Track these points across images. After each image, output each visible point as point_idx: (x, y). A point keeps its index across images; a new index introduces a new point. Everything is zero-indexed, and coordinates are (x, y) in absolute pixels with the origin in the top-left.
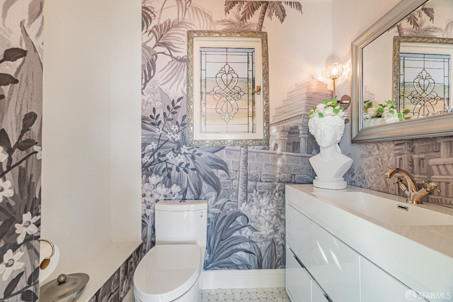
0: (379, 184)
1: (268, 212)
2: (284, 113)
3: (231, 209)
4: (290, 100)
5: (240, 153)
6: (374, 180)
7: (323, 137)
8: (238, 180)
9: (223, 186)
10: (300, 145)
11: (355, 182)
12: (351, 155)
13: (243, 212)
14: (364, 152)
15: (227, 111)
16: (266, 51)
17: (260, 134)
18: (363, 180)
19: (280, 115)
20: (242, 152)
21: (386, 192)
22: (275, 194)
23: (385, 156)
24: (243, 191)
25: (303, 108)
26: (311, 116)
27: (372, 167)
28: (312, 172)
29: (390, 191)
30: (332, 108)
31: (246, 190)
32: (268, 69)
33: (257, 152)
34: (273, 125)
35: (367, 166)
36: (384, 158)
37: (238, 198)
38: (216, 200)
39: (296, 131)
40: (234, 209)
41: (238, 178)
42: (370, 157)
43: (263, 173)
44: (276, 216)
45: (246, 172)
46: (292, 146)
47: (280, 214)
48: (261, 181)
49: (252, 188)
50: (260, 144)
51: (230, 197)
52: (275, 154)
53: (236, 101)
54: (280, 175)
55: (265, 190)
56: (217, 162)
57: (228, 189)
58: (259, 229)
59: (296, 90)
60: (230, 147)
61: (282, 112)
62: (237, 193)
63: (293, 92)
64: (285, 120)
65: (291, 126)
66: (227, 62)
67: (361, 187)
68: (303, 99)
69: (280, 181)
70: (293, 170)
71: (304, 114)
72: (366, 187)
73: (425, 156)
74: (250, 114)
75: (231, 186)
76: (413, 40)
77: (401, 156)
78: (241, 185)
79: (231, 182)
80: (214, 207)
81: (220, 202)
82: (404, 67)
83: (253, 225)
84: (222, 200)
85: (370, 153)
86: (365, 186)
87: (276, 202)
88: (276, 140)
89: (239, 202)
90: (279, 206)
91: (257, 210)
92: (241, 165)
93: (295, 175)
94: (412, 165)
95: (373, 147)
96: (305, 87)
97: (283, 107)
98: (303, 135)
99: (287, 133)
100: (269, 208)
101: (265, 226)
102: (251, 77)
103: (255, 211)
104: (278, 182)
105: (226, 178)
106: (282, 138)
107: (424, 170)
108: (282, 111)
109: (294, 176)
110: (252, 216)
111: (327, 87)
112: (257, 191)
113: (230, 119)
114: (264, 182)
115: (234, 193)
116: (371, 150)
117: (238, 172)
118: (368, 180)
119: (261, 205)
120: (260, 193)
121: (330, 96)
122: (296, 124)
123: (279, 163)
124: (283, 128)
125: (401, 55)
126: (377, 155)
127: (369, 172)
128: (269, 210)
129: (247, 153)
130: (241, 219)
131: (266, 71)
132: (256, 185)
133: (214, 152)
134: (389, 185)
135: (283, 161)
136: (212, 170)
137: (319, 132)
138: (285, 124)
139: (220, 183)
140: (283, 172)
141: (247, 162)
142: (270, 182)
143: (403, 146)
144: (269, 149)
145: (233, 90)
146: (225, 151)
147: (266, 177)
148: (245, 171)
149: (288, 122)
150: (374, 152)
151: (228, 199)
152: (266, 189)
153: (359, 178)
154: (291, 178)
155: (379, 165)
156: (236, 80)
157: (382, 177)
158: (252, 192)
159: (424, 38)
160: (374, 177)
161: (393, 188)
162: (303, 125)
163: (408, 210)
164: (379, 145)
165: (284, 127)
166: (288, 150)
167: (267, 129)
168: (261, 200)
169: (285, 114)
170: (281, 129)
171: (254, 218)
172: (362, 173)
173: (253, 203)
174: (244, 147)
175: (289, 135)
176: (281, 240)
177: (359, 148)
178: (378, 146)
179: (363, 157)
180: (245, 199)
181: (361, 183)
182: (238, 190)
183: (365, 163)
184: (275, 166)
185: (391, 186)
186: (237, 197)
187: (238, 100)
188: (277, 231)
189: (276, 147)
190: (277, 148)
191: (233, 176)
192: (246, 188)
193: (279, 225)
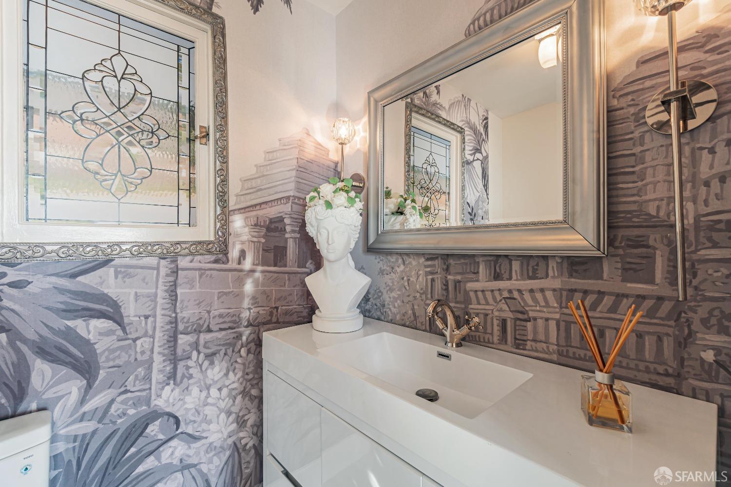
0: (404, 315)
1: (225, 391)
2: (259, 190)
3: (131, 412)
4: (268, 167)
5: (158, 274)
6: (397, 310)
7: (332, 244)
8: (153, 337)
9: (108, 359)
10: (286, 252)
11: (369, 311)
12: (364, 269)
13: (165, 409)
14: (384, 267)
15: (119, 171)
16: (222, 56)
17: (206, 231)
18: (381, 308)
19: (250, 193)
20: (163, 271)
21: (413, 326)
22: (239, 351)
23: (413, 273)
24: (164, 361)
25: (292, 186)
26: (312, 203)
27: (394, 289)
28: (306, 299)
29: (419, 325)
30: (344, 194)
31: (172, 357)
32: (226, 96)
33: (200, 269)
34: (236, 212)
35: (388, 288)
36: (412, 277)
37: (151, 380)
38: (83, 401)
39: (279, 225)
40: (139, 409)
41: (150, 332)
42: (392, 274)
43: (214, 313)
44: (241, 395)
45: (174, 315)
46: (273, 254)
47: (250, 389)
48: (209, 330)
49: (188, 348)
50: (209, 252)
51: (126, 384)
52: (241, 271)
53: (146, 149)
54: (250, 312)
55: (219, 348)
56: (84, 300)
57: (121, 363)
58: (204, 435)
59: (279, 150)
60: (127, 261)
61: (255, 188)
62: (150, 369)
63: (275, 153)
64: (260, 204)
65: (271, 217)
66: (119, 50)
67: (379, 319)
68: (291, 168)
69: (250, 325)
70: (275, 298)
71: (293, 196)
72: (386, 320)
73: (462, 278)
74: (183, 185)
75: (130, 356)
76: (423, 113)
77: (434, 276)
78: (160, 347)
79: (130, 345)
80: (76, 419)
81: (97, 401)
82: (414, 146)
83: (190, 430)
84: (104, 396)
85: (393, 268)
86: (384, 318)
87: (242, 367)
88: (243, 243)
89: (153, 388)
90: (247, 374)
91: (200, 395)
92: (160, 301)
93: (277, 308)
94: (447, 290)
95: (397, 260)
96: (295, 147)
97: (255, 178)
98: (292, 234)
99: (264, 230)
100: (227, 383)
101: (218, 423)
102: (184, 102)
103: (194, 398)
104: (247, 327)
105: (115, 337)
106: (255, 239)
107: (460, 297)
108: (254, 185)
109: (275, 309)
110: (187, 410)
111: (328, 154)
112: (199, 353)
113: (127, 191)
114: (216, 331)
115: (140, 369)
116: (393, 264)
117: (150, 320)
118: (389, 309)
119: (209, 382)
120: (207, 356)
121: (333, 170)
122: (280, 213)
123: (249, 287)
124: (255, 219)
125: (413, 129)
126: (402, 271)
127: (390, 297)
128: (228, 386)
129: (175, 272)
130: (161, 426)
131: (222, 98)
132: (199, 341)
133: (74, 276)
134: (418, 317)
135: (256, 283)
136: (70, 323)
137: (324, 233)
138: (260, 213)
139: (96, 354)
140: (256, 305)
141: (176, 292)
142: (230, 328)
143: (436, 262)
144: (228, 261)
145: (137, 122)
146: (112, 270)
147: (221, 320)
148: (170, 313)
149: (266, 208)
150: (398, 267)
151: (123, 389)
152: (220, 345)
153: (377, 306)
154: (271, 314)
155: (404, 287)
156: (145, 100)
157: (408, 305)
158: (189, 358)
159: (432, 114)
160: (398, 304)
161: (423, 322)
162: (292, 216)
163: (450, 360)
164: (405, 257)
165: (258, 218)
166: (265, 263)
167: (222, 220)
168: (209, 372)
169: (259, 193)
170: (253, 221)
171: (193, 415)
172: (381, 298)
173: (191, 381)
174: (168, 260)
175: (269, 234)
176: (252, 438)
177: (376, 259)
178: (403, 259)
179: (383, 274)
180: (169, 378)
181: (379, 313)
182: (151, 361)
183: (386, 283)
184: (240, 296)
185: (420, 318)
186: (148, 378)
187: (150, 147)
188: (244, 423)
189: (242, 258)
190: (244, 259)
191: (137, 331)
192: (173, 352)
193: (248, 411)
